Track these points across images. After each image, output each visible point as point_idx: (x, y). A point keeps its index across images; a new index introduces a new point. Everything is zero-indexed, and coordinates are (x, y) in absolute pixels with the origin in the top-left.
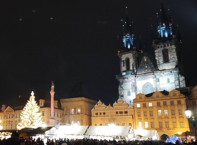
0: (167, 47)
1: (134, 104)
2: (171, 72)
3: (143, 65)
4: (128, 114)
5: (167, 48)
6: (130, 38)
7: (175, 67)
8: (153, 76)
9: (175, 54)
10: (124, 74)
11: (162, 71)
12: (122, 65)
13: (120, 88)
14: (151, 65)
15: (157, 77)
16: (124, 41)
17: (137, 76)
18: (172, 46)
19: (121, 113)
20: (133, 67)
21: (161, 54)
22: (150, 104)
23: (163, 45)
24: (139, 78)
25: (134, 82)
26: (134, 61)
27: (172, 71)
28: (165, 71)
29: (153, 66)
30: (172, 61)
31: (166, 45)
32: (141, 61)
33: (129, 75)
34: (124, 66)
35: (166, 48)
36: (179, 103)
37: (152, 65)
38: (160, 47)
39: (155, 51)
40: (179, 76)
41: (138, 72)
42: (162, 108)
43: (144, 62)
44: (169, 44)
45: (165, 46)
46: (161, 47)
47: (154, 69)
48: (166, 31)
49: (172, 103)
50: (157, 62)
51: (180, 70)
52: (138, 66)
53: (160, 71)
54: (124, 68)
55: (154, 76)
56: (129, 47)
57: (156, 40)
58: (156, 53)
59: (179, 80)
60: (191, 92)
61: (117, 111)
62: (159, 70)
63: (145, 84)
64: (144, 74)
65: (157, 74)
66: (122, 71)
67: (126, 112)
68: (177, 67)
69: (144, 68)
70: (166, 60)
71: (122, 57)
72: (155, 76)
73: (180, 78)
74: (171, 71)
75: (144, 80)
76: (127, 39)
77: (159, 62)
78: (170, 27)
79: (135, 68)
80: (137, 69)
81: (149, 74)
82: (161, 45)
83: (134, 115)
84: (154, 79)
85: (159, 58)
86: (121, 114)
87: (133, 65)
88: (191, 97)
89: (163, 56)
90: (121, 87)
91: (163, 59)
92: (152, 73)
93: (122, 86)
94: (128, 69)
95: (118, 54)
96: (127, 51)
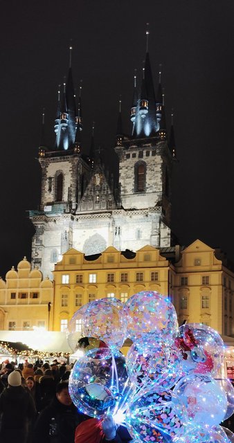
0: (145, 159)
1: (55, 275)
2: (147, 216)
3: (92, 193)
4: (40, 299)
5: (145, 161)
6: (71, 127)
7: (156, 206)
8: (108, 220)
9: (160, 175)
10: (48, 209)
11: (129, 212)
12: (47, 187)
13: (34, 243)
14: (107, 195)
15: (118, 224)
16: (56, 131)
17: (77, 217)
18: (156, 156)
19: (24, 296)
20: (69, 196)
21: (131, 173)
22: (92, 278)
23: (137, 153)
24: (80, 221)
25: (68, 230)
26: (73, 181)
27: (149, 214)
28: (135, 211)
29: (111, 198)
30: (151, 191)
31: (145, 154)
32: (87, 184)
33: (60, 215)
34: (50, 190)
35: (143, 159)
36: (155, 278)
37: (110, 196)
38: (131, 155)
39: (121, 164)
40: (160, 226)
41: (79, 209)
42: (118, 288)
43: (95, 187)
44: (151, 153)
45: (141, 156)
46: (134, 156)
47: (113, 206)
48: (147, 120)
49: (140, 278)
50: (122, 189)
51: (163, 212)
52: (80, 193)
53: (126, 210)
54: (49, 196)
55: (110, 221)
56: (66, 146)
57: (125, 138)
58: (121, 169)
59: (159, 234)
60: (181, 255)
61: (14, 290)
62: (122, 208)
63: (91, 238)
64: (90, 215)
65: (119, 216)
66: (45, 202)
67: (35, 295)
68: (158, 204)
69: (93, 200)
70: (140, 188)
71: (47, 169)
72: (114, 221)
73: (162, 231)
74: (145, 212)
75: (91, 228)
76: (64, 127)
77: (125, 191)
78: (158, 114)
79: (73, 199)
80: (77, 202)
81: (102, 214)
82: (134, 152)
83: (52, 302)
84: (111, 228)
85: (127, 181)
86: (23, 300)
87: (70, 191)
88: (181, 266)
89: (135, 178)
90: (38, 240)
91: (135, 186)
92: (107, 214)
93: (41, 237)
94: (59, 198)
95: (40, 160)
96: (61, 154)
